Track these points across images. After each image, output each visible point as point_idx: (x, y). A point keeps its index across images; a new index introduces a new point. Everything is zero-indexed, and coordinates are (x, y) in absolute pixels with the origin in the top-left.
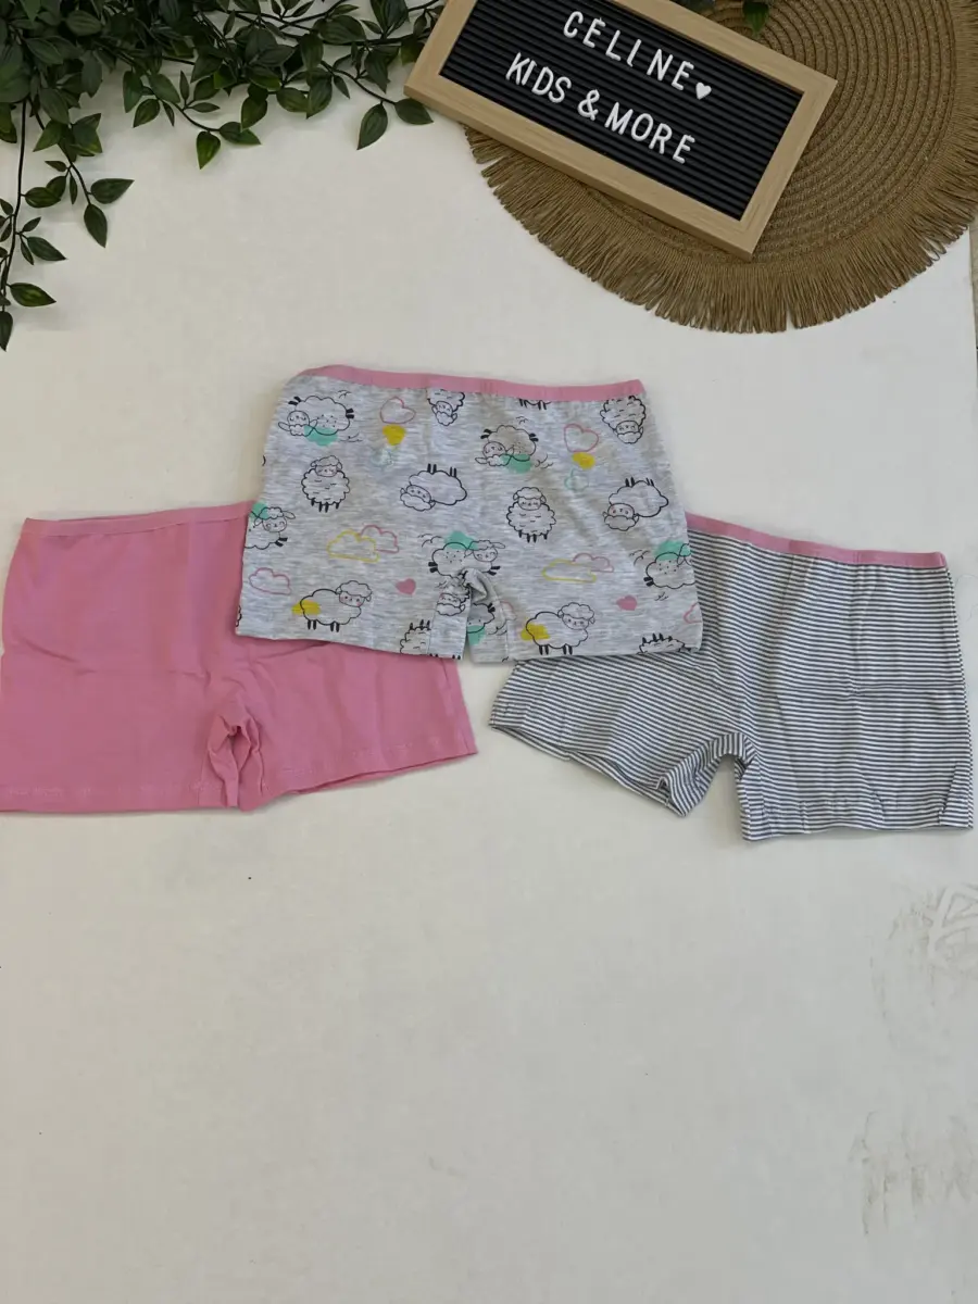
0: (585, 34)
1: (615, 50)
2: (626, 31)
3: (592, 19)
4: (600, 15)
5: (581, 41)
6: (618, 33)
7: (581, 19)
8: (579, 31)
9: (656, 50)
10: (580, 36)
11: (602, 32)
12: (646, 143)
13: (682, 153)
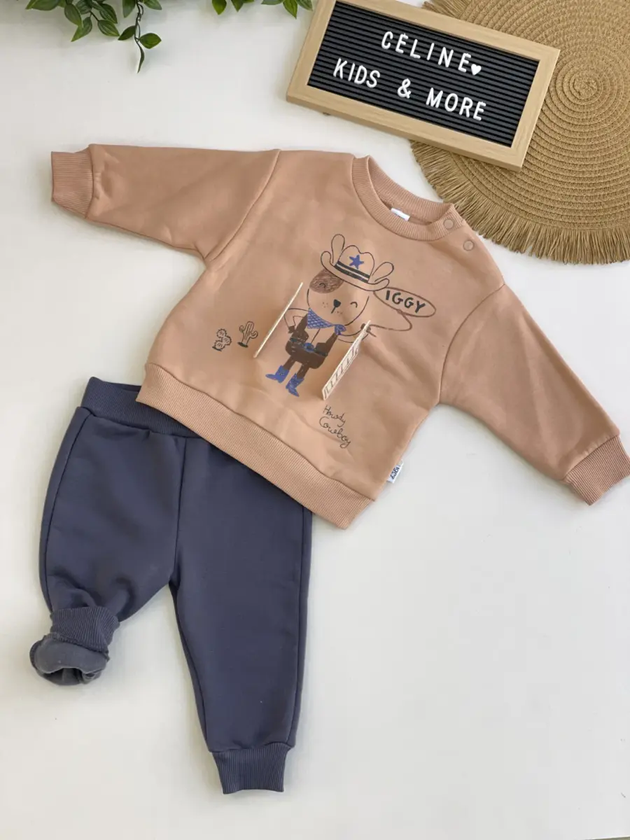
0: (396, 45)
1: (416, 52)
2: (422, 39)
3: (399, 35)
4: (404, 31)
5: (394, 50)
6: (416, 42)
7: (392, 37)
8: (392, 44)
9: (442, 48)
10: (393, 47)
11: (407, 43)
12: (456, 112)
13: (479, 114)
